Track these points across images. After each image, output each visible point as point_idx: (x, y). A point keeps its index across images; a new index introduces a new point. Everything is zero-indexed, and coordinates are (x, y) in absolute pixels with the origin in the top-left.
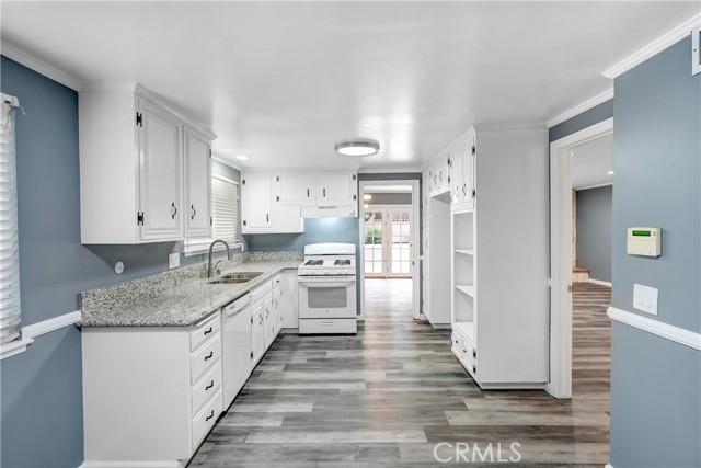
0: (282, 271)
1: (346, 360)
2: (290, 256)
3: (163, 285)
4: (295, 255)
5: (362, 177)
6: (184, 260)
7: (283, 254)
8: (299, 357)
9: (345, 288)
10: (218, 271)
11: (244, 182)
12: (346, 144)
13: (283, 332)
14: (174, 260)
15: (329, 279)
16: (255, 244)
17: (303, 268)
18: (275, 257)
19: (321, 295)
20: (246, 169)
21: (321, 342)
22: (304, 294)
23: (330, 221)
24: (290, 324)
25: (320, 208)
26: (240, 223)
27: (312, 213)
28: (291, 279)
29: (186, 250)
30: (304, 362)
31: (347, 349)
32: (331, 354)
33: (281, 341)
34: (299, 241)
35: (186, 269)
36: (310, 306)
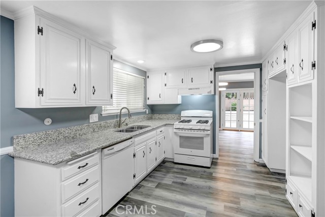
0: (165, 125)
1: (198, 187)
2: (173, 117)
3: (84, 131)
4: (176, 116)
5: (217, 69)
6: (101, 118)
7: (170, 116)
8: (168, 179)
9: (202, 138)
10: (127, 124)
11: (148, 77)
12: (197, 43)
13: (166, 160)
14: (94, 118)
15: (193, 132)
16: (154, 110)
17: (177, 124)
18: (165, 117)
19: (187, 141)
20: (149, 70)
21: (186, 170)
22: (177, 141)
23: (197, 97)
24: (169, 156)
25: (189, 89)
26: (146, 98)
27: (187, 93)
28: (170, 131)
29: (103, 113)
30: (170, 183)
31: (201, 178)
32: (190, 180)
33: (163, 166)
34: (178, 109)
35: (103, 123)
36: (180, 147)
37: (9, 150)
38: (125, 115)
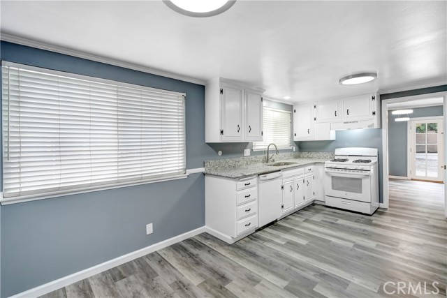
0: (315, 163)
1: (350, 228)
2: (325, 155)
3: (240, 163)
4: (329, 155)
5: (383, 97)
6: (253, 153)
7: (321, 154)
8: (317, 218)
9: (361, 179)
10: (274, 161)
11: (295, 111)
12: (347, 78)
14: (247, 152)
15: (347, 172)
16: (302, 147)
17: (329, 163)
18: (315, 156)
19: (339, 183)
20: (296, 103)
21: (339, 213)
22: (329, 180)
23: (357, 132)
24: (319, 197)
25: (345, 123)
26: (293, 135)
27: (342, 127)
28: (321, 170)
29: (254, 148)
30: (319, 221)
31: (355, 222)
32: (341, 221)
34: (332, 145)
35: (253, 158)
36: (333, 188)
37: (202, 170)
38: (272, 151)
